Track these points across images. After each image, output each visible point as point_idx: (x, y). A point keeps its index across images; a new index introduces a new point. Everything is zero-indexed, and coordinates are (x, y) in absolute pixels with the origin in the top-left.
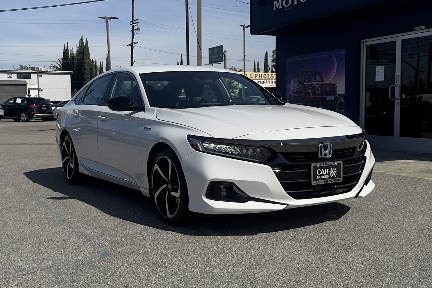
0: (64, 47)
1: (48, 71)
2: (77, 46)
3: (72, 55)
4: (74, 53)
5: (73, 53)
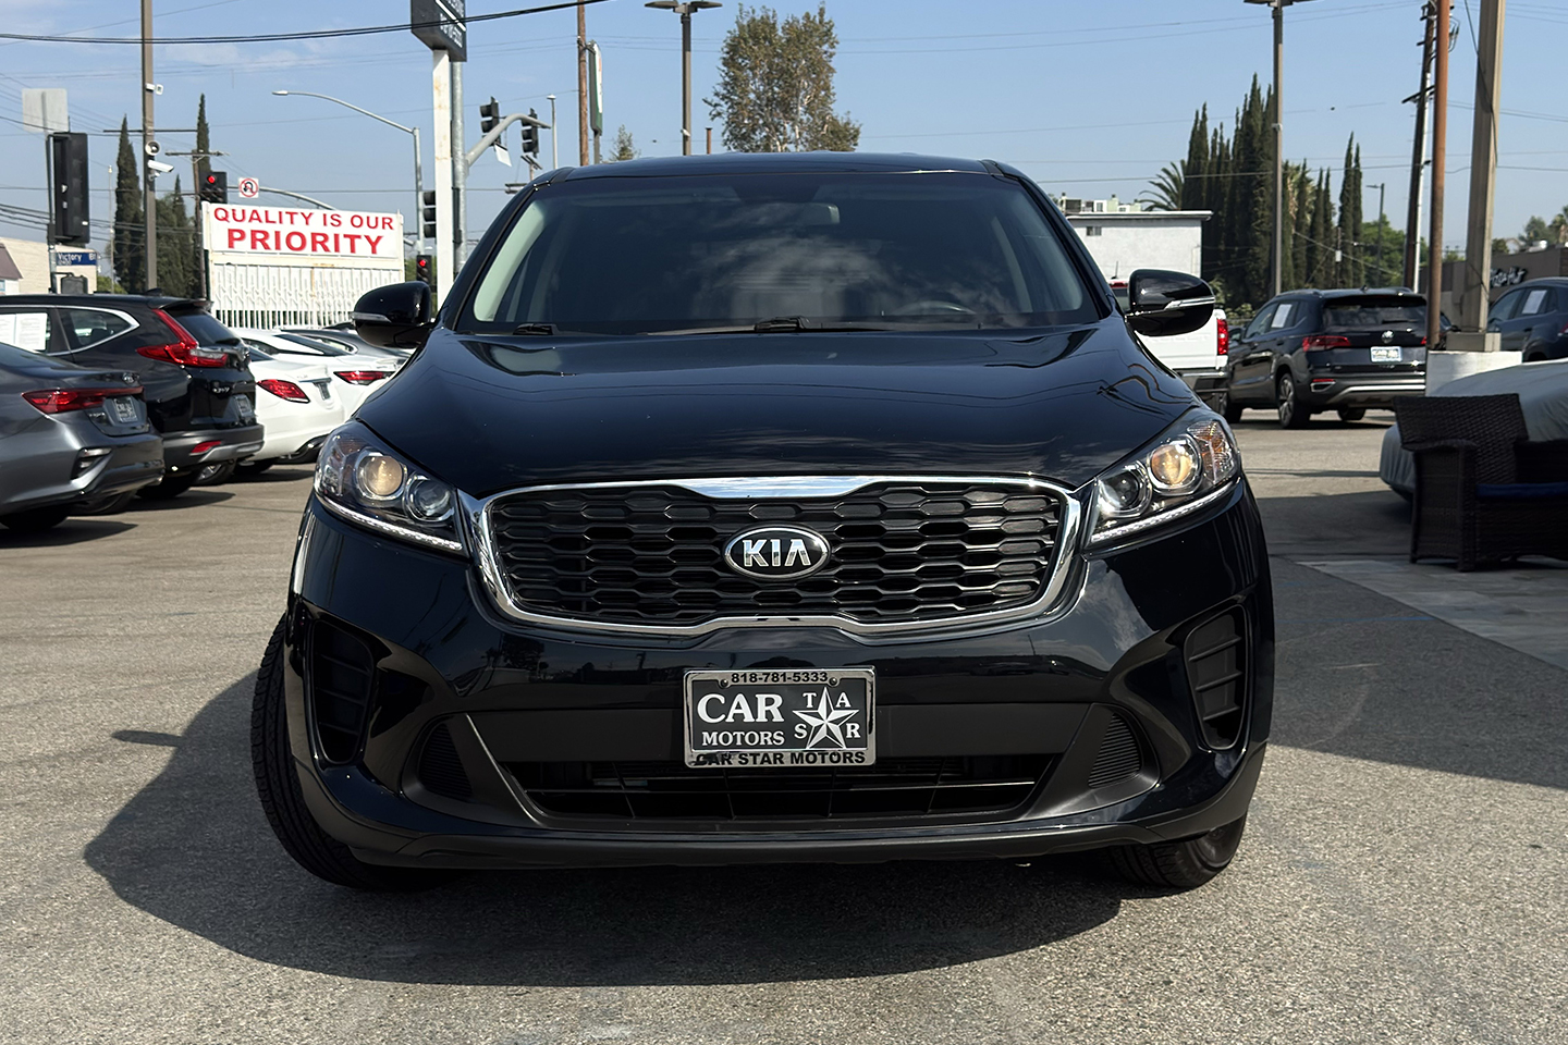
0: (1193, 123)
1: (1127, 212)
2: (1238, 113)
3: (1218, 152)
4: (1225, 142)
5: (1221, 144)
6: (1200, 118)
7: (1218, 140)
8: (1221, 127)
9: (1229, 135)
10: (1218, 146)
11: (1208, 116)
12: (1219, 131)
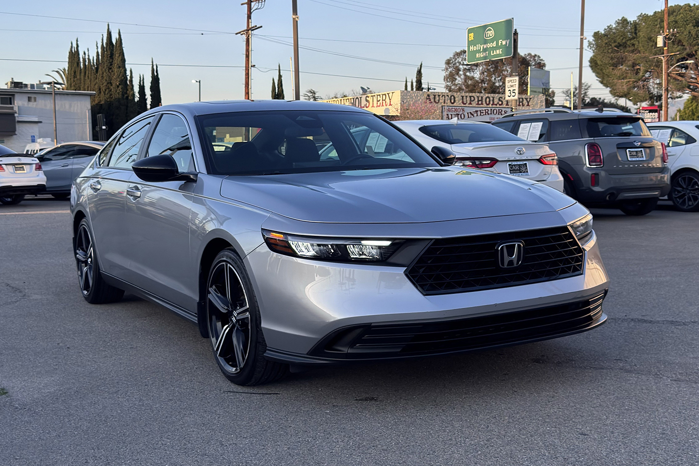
0: (70, 47)
1: (46, 89)
2: (97, 44)
3: (87, 64)
4: (91, 58)
5: (89, 59)
6: (75, 45)
7: (87, 57)
8: (88, 49)
9: (93, 55)
10: (87, 60)
11: (79, 45)
12: (87, 53)
